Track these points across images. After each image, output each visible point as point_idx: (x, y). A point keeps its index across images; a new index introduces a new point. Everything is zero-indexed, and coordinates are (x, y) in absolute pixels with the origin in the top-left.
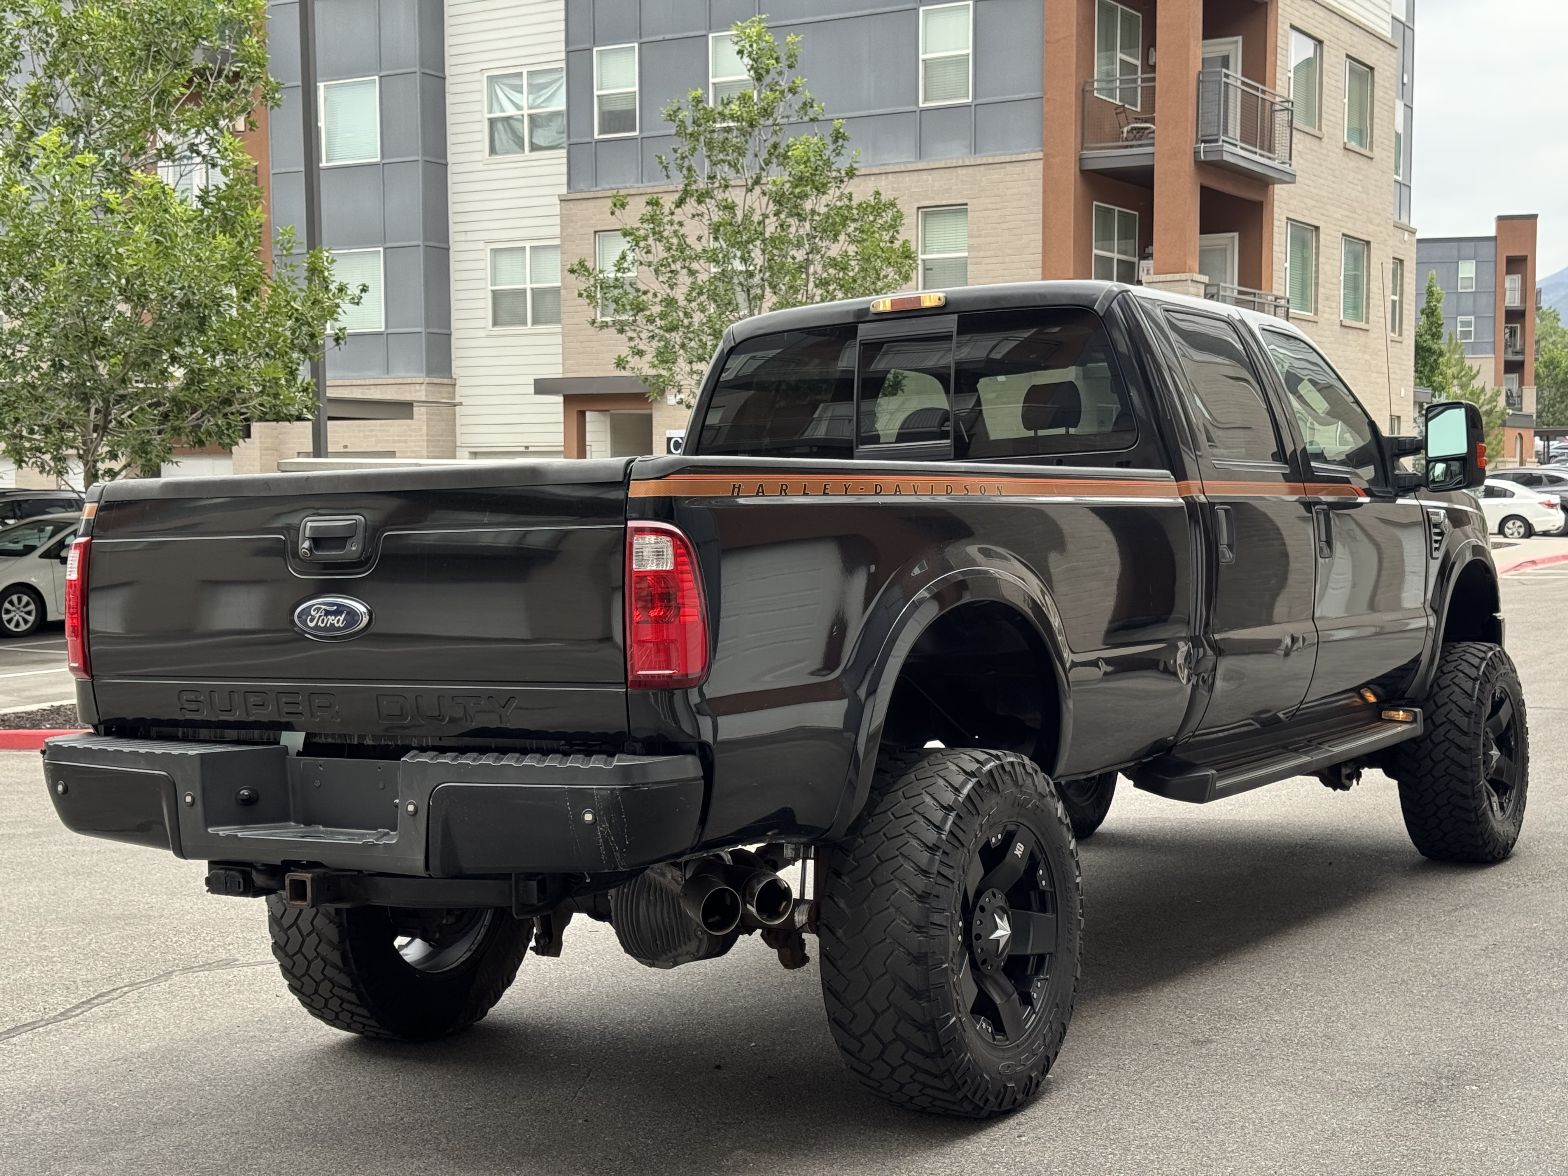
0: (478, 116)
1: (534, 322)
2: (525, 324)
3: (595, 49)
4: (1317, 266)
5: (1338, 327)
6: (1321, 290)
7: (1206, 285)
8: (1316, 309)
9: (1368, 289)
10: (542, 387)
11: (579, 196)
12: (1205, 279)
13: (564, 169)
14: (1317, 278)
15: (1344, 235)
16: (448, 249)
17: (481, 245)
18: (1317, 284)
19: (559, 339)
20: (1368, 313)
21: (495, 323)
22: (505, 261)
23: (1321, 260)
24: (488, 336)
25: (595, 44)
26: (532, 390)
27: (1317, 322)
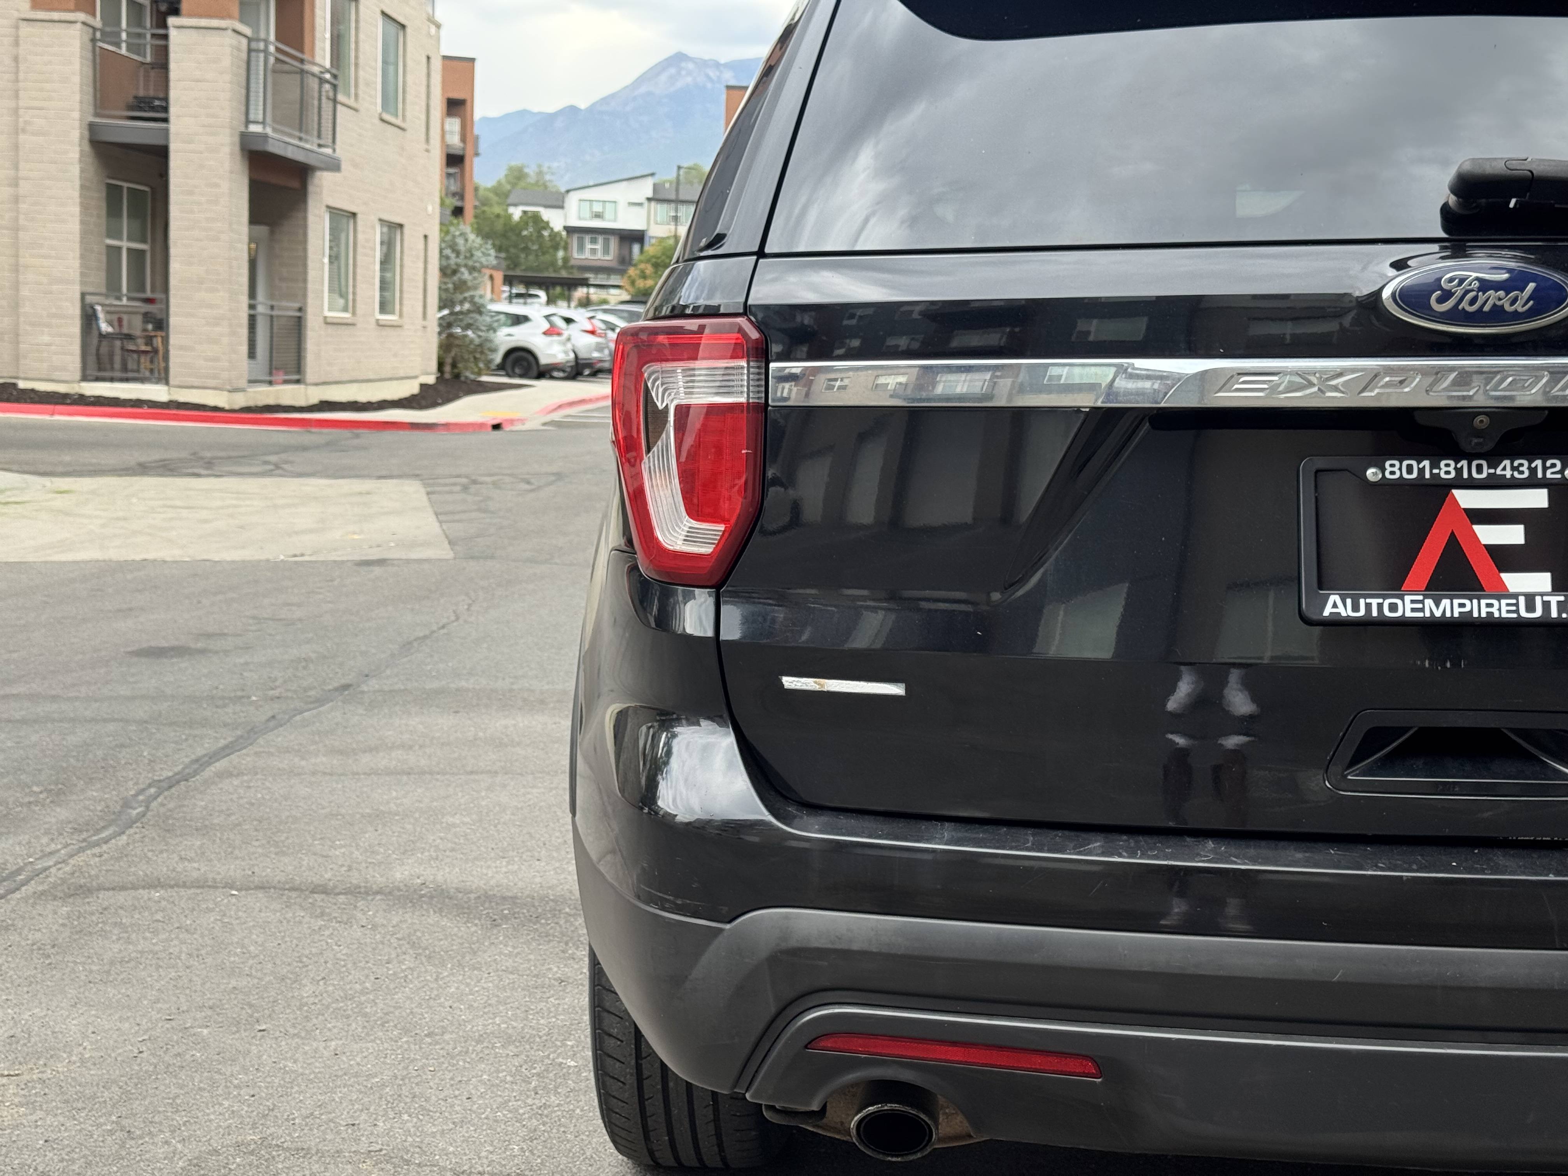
4: (357, 43)
5: (377, 121)
6: (361, 73)
7: (250, 40)
8: (356, 95)
9: (404, 82)
12: (247, 31)
14: (357, 57)
15: (384, 13)
18: (357, 65)
20: (404, 110)
23: (362, 36)
27: (356, 110)
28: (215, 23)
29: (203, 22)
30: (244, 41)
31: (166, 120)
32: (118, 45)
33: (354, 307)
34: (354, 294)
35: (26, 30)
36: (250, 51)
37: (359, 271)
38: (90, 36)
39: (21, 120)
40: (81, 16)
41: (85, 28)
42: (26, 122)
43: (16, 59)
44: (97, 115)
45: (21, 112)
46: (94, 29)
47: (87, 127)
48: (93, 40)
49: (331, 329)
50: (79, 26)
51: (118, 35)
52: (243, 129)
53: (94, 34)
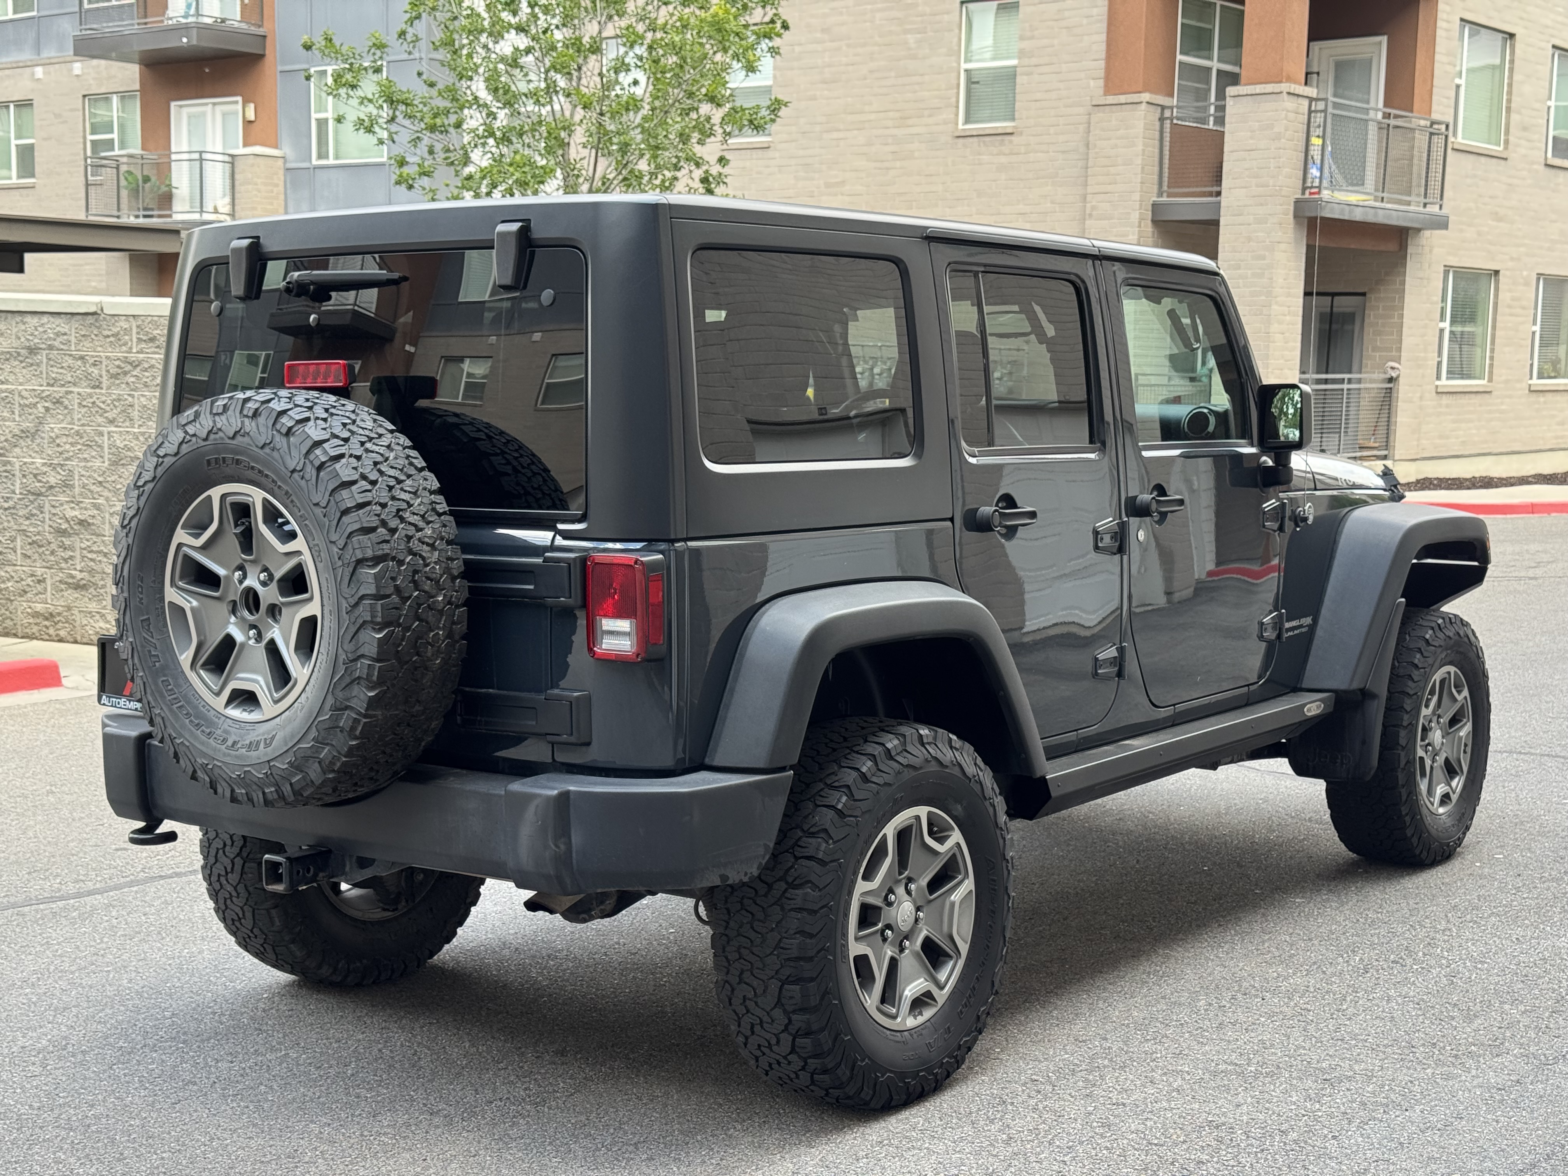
4: (1510, 85)
5: (1542, 168)
6: (1514, 117)
7: (1312, 100)
8: (1507, 142)
12: (1310, 93)
14: (1509, 101)
15: (1557, 48)
18: (1509, 109)
23: (1517, 77)
27: (1506, 159)
28: (1269, 88)
29: (1259, 89)
30: (1306, 103)
31: (1219, 194)
32: (1204, 121)
33: (1491, 373)
34: (1492, 358)
35: (1098, 116)
36: (1310, 112)
37: (1498, 333)
38: (1158, 115)
39: (1088, 205)
40: (1146, 97)
41: (1152, 108)
42: (1093, 208)
43: (1087, 146)
44: (1160, 194)
45: (1089, 197)
46: (1163, 108)
47: (1150, 208)
48: (1162, 119)
49: (1445, 400)
50: (1144, 106)
51: (1206, 109)
52: (1299, 196)
53: (1162, 113)
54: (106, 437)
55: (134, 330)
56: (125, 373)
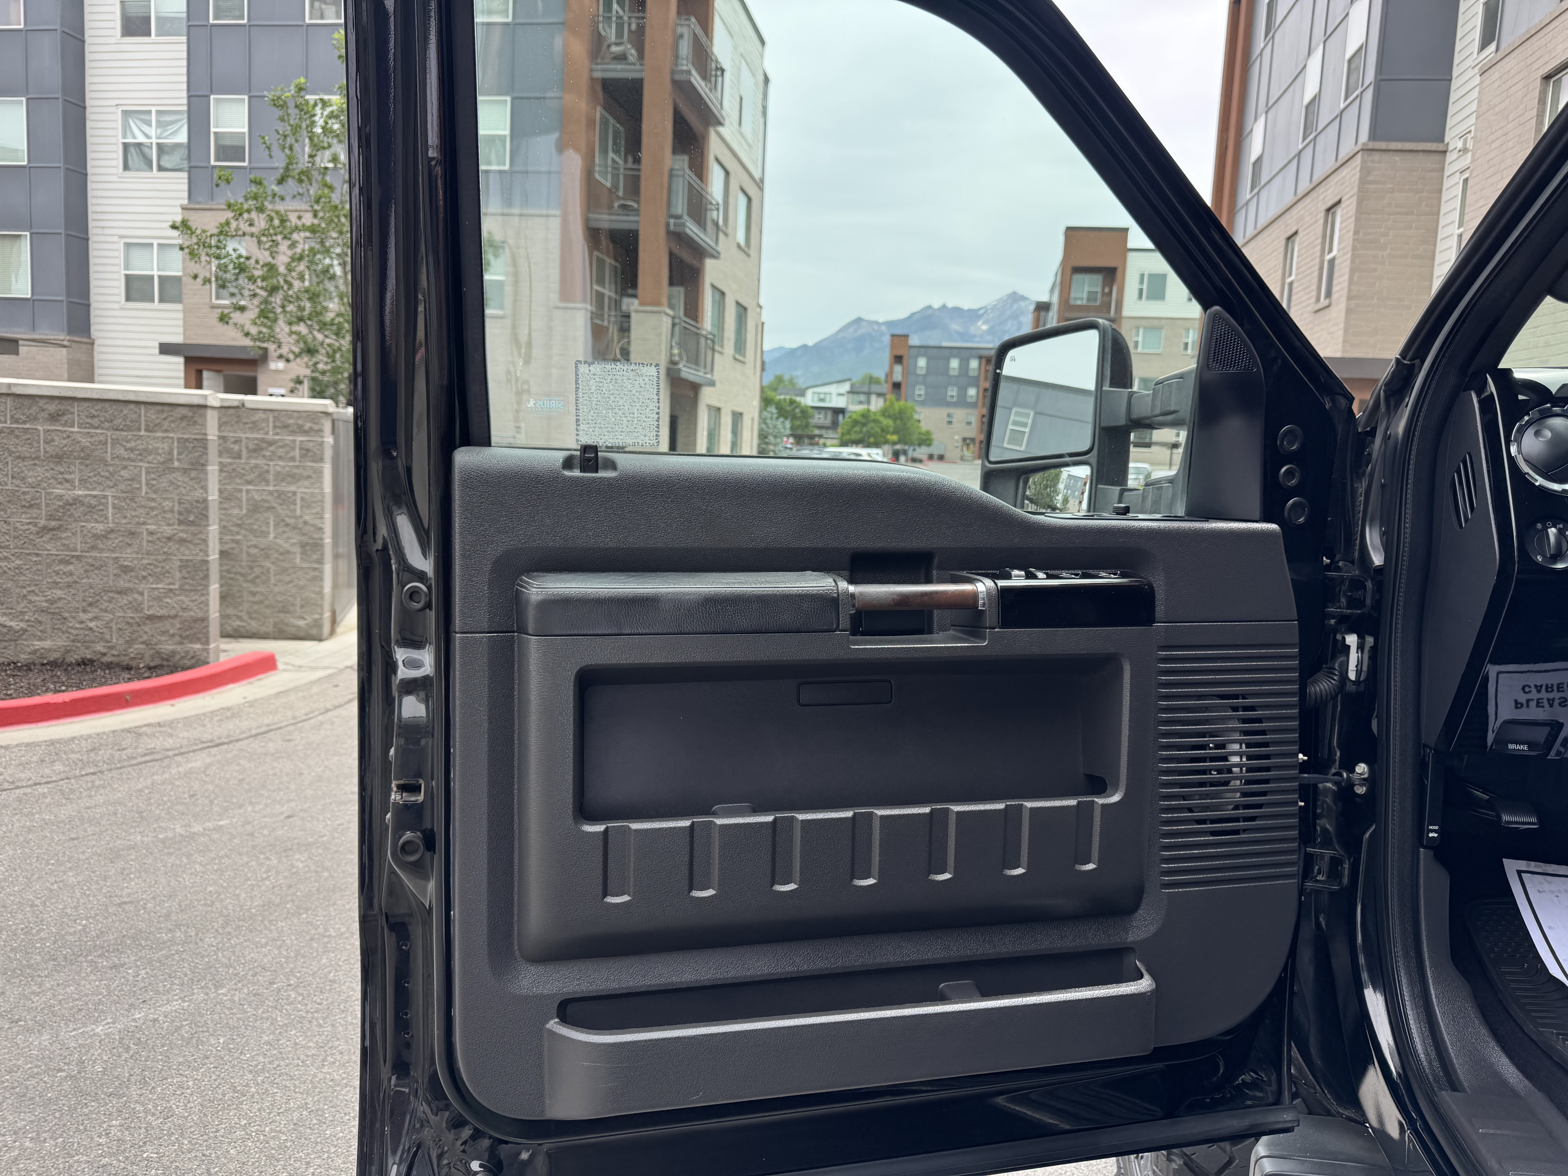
0: (114, 140)
1: (161, 300)
2: (153, 301)
3: (212, 97)
4: (724, 317)
5: (732, 359)
8: (721, 346)
9: (745, 338)
10: (166, 349)
11: (197, 206)
12: (671, 313)
13: (186, 187)
14: (723, 325)
15: (737, 302)
16: (87, 239)
17: (116, 239)
19: (180, 315)
20: (744, 352)
21: (128, 299)
22: (136, 253)
23: (726, 314)
24: (122, 309)
25: (212, 92)
26: (157, 351)
27: (723, 354)
28: (651, 308)
29: (649, 301)
30: (670, 319)
36: (673, 324)
38: (589, 316)
40: (585, 306)
43: (551, 329)
50: (584, 311)
51: (603, 315)
52: (669, 366)
53: (592, 315)
54: (244, 494)
55: (271, 419)
56: (262, 449)
